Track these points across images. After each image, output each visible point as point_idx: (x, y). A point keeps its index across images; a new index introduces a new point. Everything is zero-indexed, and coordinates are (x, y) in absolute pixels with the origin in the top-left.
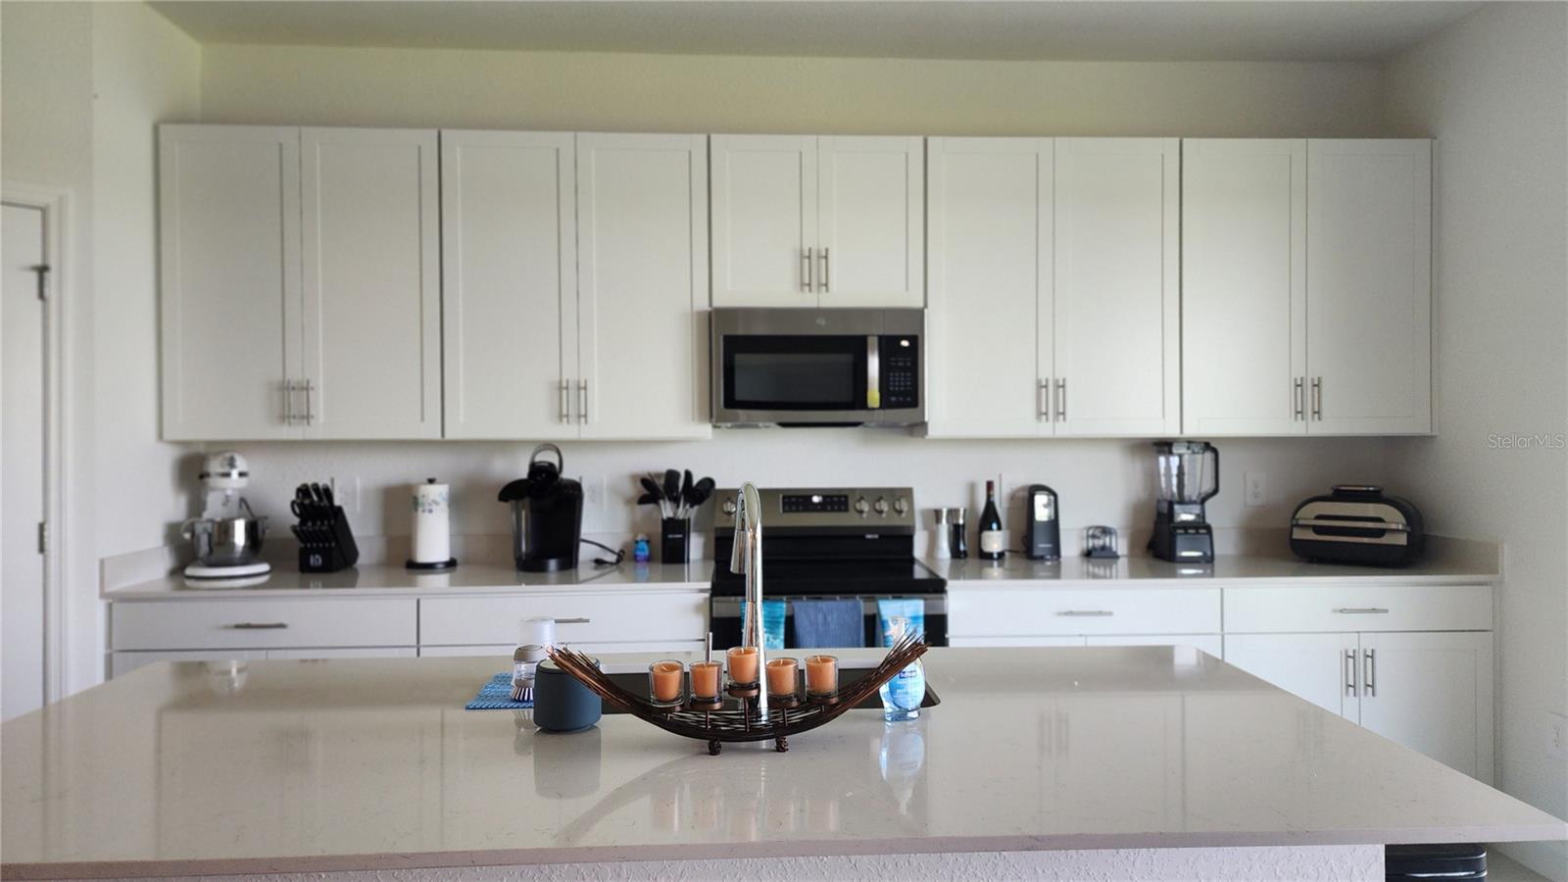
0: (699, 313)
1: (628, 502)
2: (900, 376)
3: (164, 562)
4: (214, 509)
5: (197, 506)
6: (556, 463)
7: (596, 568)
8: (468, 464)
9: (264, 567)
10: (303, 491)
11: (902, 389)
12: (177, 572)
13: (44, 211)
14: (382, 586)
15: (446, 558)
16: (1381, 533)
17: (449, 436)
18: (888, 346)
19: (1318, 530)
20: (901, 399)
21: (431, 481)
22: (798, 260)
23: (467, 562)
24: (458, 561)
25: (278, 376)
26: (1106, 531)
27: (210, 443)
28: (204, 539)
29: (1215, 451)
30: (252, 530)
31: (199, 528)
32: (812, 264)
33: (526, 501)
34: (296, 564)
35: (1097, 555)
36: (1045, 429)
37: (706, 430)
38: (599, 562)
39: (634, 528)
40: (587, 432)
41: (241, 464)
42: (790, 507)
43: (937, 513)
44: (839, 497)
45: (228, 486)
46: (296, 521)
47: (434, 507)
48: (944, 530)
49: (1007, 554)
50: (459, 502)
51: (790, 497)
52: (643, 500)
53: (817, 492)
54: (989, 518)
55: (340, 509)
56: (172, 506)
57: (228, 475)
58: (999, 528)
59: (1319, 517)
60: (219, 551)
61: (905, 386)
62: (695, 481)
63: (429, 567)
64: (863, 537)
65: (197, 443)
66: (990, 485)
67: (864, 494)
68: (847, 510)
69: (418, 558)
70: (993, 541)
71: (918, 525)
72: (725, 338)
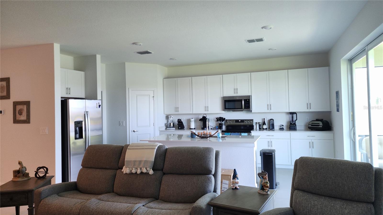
0: (222, 97)
1: (215, 121)
2: (247, 105)
3: (165, 128)
4: (169, 122)
5: (168, 122)
6: (206, 116)
8: (197, 116)
9: (175, 128)
10: (178, 120)
12: (166, 129)
13: (153, 91)
14: (187, 130)
15: (194, 128)
16: (319, 126)
17: (193, 113)
18: (245, 101)
19: (312, 125)
20: (248, 107)
21: (192, 118)
22: (234, 90)
23: (196, 128)
25: (175, 107)
26: (283, 125)
27: (169, 114)
28: (168, 125)
29: (296, 114)
30: (173, 124)
31: (168, 124)
32: (236, 90)
33: (202, 121)
34: (178, 128)
35: (281, 129)
36: (269, 111)
37: (223, 112)
38: (212, 129)
39: (216, 124)
40: (209, 112)
41: (172, 117)
43: (257, 123)
44: (243, 121)
45: (171, 119)
46: (178, 123)
47: (193, 122)
48: (258, 125)
49: (268, 129)
50: (195, 121)
51: (236, 121)
52: (217, 121)
53: (240, 120)
54: (264, 123)
55: (182, 122)
56: (165, 121)
57: (171, 118)
58: (266, 125)
59: (312, 123)
60: (170, 127)
62: (224, 118)
64: (246, 126)
65: (167, 114)
66: (264, 119)
67: (246, 120)
68: (244, 122)
69: (191, 128)
70: (265, 127)
71: (254, 124)
72: (225, 100)
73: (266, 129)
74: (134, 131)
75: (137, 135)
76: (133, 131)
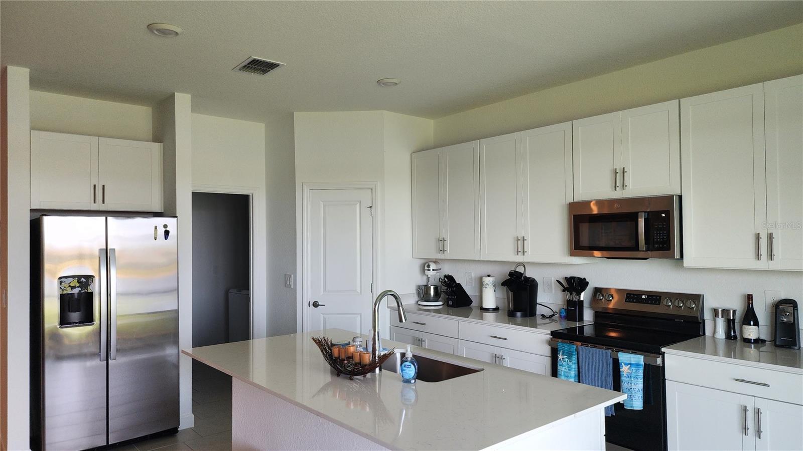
0: (568, 205)
2: (660, 234)
6: (524, 272)
7: (542, 319)
9: (439, 303)
10: (445, 277)
11: (658, 240)
13: (372, 189)
15: (494, 307)
17: (483, 259)
20: (661, 246)
21: (489, 276)
22: (613, 175)
24: (500, 309)
25: (438, 236)
28: (421, 292)
30: (435, 290)
31: (421, 288)
32: (619, 176)
36: (761, 265)
38: (543, 316)
40: (529, 259)
42: (633, 300)
43: (717, 310)
44: (656, 296)
47: (487, 286)
48: (722, 321)
49: (764, 343)
51: (630, 294)
52: (562, 291)
53: (643, 292)
54: (750, 317)
55: (459, 284)
58: (756, 324)
61: (663, 238)
63: (487, 310)
64: (674, 320)
66: (750, 297)
68: (659, 304)
69: (484, 306)
70: (751, 332)
71: (708, 316)
72: (574, 215)
73: (758, 342)
74: (316, 305)
75: (326, 316)
76: (311, 303)
